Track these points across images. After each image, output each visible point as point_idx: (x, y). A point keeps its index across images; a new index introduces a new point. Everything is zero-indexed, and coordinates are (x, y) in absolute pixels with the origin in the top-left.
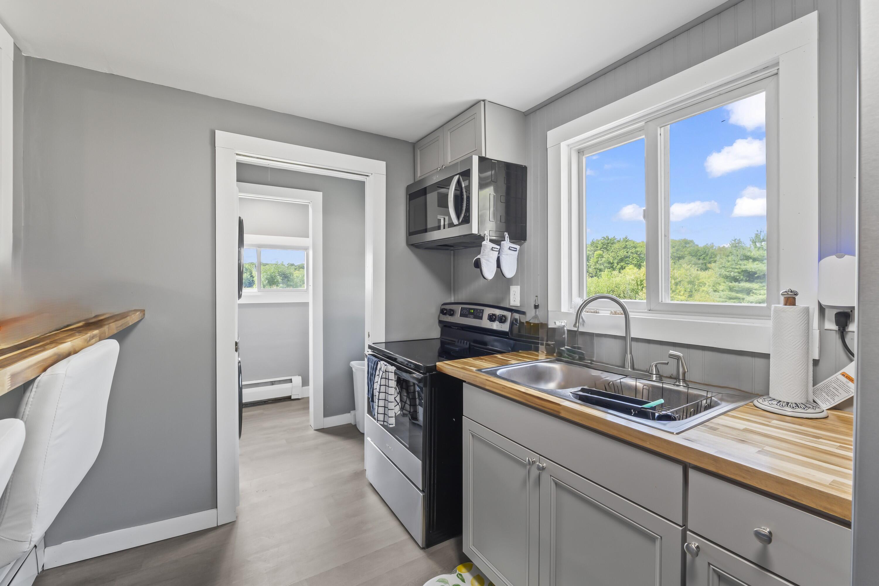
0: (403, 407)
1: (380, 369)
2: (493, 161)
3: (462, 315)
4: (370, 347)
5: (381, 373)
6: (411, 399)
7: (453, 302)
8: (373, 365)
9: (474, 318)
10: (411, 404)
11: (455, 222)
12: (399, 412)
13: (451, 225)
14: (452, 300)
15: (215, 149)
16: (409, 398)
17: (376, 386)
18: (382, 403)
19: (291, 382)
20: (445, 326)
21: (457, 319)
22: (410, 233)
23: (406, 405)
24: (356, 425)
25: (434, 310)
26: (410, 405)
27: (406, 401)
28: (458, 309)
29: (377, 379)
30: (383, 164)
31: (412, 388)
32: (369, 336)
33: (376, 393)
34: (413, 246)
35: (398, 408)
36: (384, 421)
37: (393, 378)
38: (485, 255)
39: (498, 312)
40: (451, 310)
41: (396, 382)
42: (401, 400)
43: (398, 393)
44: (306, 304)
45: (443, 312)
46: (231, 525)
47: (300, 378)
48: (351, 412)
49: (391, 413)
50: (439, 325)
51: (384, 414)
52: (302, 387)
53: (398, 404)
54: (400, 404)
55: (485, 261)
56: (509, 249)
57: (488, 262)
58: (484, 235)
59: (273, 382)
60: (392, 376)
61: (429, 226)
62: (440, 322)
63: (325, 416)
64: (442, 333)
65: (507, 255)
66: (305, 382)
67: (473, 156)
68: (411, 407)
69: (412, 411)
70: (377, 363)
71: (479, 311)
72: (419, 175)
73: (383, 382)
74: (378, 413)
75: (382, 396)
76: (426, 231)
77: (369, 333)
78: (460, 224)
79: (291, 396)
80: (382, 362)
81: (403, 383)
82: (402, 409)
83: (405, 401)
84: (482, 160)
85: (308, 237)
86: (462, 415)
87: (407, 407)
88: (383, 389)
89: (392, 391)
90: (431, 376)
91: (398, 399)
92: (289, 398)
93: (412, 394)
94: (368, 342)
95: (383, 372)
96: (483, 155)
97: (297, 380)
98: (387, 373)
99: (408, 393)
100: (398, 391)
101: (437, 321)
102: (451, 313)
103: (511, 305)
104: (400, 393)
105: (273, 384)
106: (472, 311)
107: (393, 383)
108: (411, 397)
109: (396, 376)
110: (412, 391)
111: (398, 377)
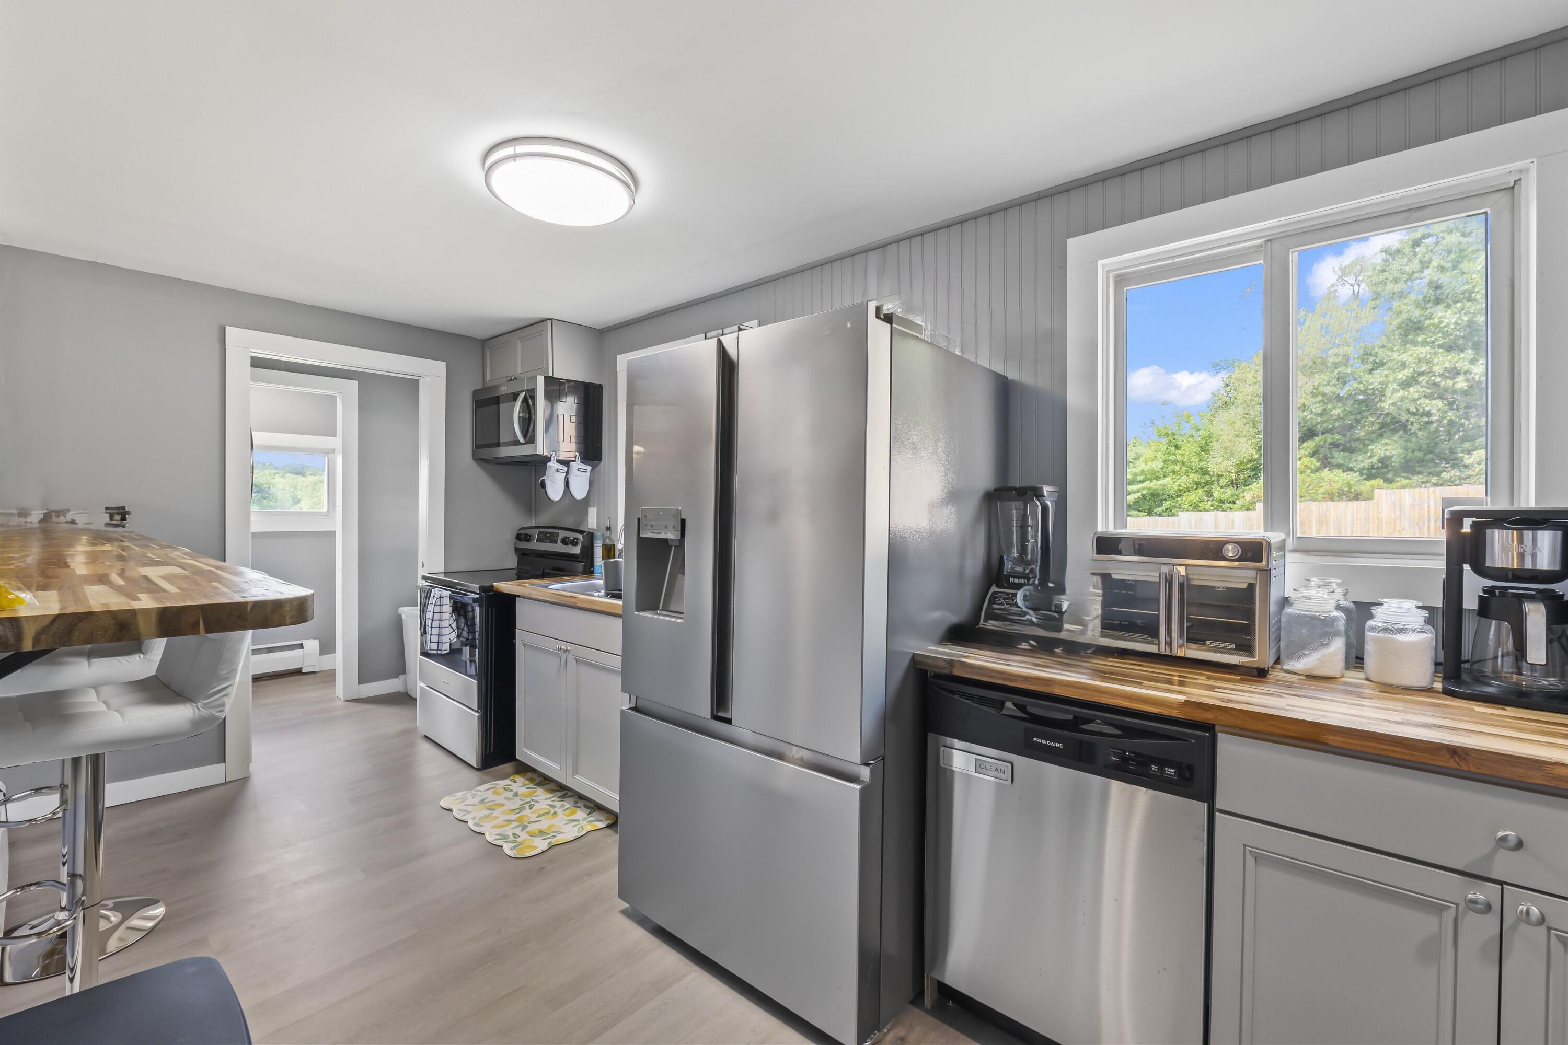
0: (459, 634)
1: (434, 596)
2: (561, 380)
3: (539, 540)
4: (424, 578)
5: (435, 599)
6: (470, 626)
7: (534, 525)
8: (426, 594)
9: (550, 542)
10: (470, 631)
11: (522, 440)
12: (455, 640)
13: (517, 443)
14: (533, 524)
15: (225, 349)
16: (467, 625)
17: (429, 615)
18: (435, 631)
19: (302, 647)
20: (523, 554)
21: (535, 545)
22: (477, 446)
23: (464, 632)
24: (407, 693)
25: (508, 536)
26: (468, 633)
27: (464, 628)
28: (535, 533)
29: (430, 608)
30: (442, 365)
31: (471, 614)
32: (423, 566)
33: (429, 622)
34: (479, 460)
35: (454, 635)
36: (438, 650)
37: (448, 603)
38: (550, 476)
39: (572, 535)
40: (527, 535)
41: (451, 608)
42: (458, 628)
43: (454, 620)
44: (332, 534)
45: (519, 537)
46: (242, 782)
47: (317, 642)
48: (400, 676)
49: (445, 639)
50: (516, 554)
51: (438, 642)
52: (320, 655)
53: (454, 631)
54: (456, 631)
55: (550, 482)
56: (578, 470)
57: (553, 484)
58: (551, 455)
59: (272, 649)
60: (446, 601)
61: (502, 440)
62: (517, 549)
63: (360, 682)
64: (520, 562)
65: (576, 476)
66: (327, 647)
67: (538, 376)
68: (470, 634)
69: (470, 638)
70: (431, 591)
71: (555, 534)
72: (488, 378)
73: (437, 609)
74: (430, 642)
75: (436, 624)
76: (498, 445)
77: (423, 562)
78: (525, 443)
79: (302, 668)
80: (436, 589)
81: (460, 610)
82: (459, 636)
83: (462, 628)
84: (549, 380)
85: (336, 436)
86: (515, 628)
87: (465, 634)
88: (437, 616)
89: (446, 616)
90: (488, 596)
91: (454, 626)
92: (298, 672)
93: (471, 620)
94: (422, 572)
95: (437, 598)
96: (550, 374)
97: (312, 645)
98: (442, 599)
99: (466, 619)
100: (455, 618)
101: (513, 549)
102: (528, 538)
103: (589, 528)
104: (457, 620)
105: (270, 652)
106: (549, 535)
107: (448, 608)
108: (469, 624)
109: (452, 601)
110: (471, 617)
111: (454, 603)
